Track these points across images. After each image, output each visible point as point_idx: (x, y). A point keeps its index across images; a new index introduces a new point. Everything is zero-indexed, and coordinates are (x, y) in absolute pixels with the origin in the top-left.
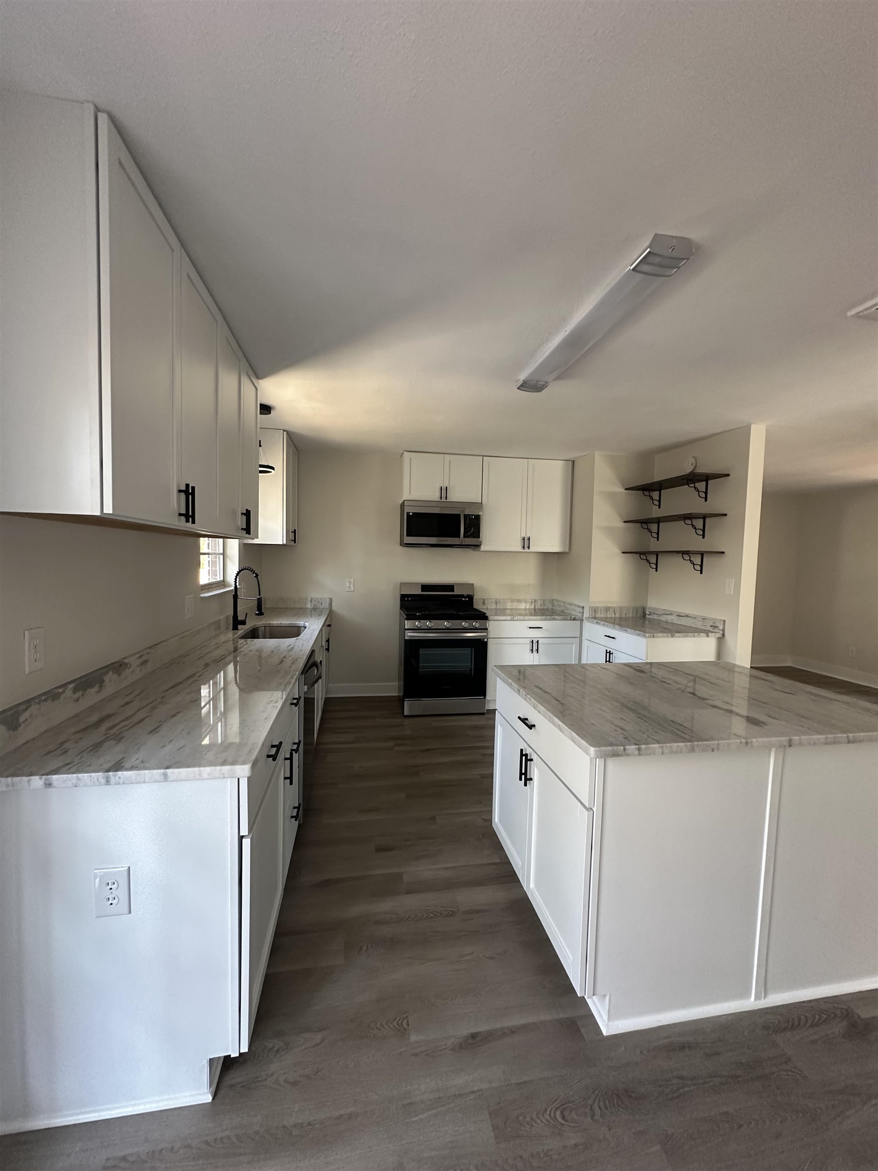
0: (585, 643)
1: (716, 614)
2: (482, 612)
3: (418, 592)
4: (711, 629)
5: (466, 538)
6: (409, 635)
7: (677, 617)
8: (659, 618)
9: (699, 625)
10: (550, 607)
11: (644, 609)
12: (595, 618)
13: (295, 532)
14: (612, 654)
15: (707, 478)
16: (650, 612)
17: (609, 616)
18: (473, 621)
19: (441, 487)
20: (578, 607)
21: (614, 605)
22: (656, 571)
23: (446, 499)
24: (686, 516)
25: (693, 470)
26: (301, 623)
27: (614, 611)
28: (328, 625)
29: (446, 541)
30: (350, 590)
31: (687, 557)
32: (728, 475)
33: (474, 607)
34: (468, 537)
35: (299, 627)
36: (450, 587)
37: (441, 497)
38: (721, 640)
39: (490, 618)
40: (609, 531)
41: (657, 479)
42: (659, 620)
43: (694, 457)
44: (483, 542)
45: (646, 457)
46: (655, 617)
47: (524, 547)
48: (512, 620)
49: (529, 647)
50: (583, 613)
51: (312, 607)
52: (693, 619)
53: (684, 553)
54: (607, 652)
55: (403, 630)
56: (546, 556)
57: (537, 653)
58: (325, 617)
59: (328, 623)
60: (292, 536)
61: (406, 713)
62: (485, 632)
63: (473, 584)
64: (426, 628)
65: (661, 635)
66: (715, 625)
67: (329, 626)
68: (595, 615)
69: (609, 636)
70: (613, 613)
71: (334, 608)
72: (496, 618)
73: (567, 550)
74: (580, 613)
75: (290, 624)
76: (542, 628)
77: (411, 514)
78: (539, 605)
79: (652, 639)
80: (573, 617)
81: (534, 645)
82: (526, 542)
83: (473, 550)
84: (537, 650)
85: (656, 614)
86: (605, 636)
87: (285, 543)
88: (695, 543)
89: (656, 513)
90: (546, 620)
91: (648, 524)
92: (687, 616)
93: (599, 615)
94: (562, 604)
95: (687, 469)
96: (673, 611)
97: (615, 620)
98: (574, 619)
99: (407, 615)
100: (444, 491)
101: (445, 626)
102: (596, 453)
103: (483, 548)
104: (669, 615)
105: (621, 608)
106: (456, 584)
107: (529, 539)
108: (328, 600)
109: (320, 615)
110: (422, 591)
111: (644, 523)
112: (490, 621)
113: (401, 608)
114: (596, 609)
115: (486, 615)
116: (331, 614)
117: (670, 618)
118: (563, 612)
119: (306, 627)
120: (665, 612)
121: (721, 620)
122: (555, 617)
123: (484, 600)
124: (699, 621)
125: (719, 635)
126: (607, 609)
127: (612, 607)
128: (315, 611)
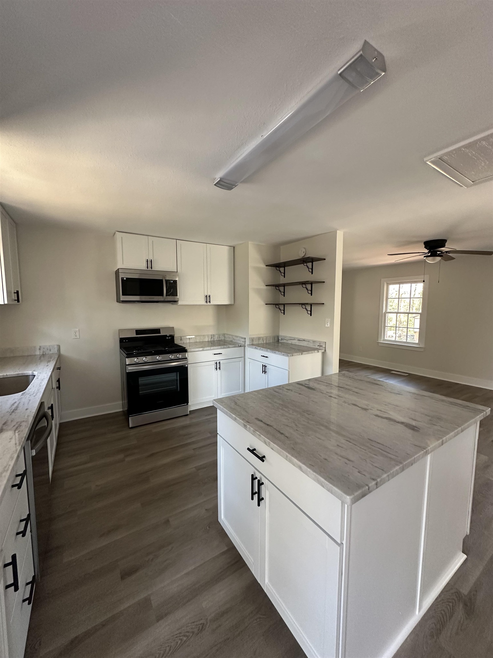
0: (247, 361)
1: (320, 338)
2: (182, 347)
3: (134, 335)
4: (318, 347)
5: (168, 296)
6: (130, 369)
7: (298, 341)
8: (287, 342)
9: (311, 345)
10: (223, 339)
11: (278, 337)
12: (253, 345)
13: (17, 292)
14: (266, 367)
15: (312, 260)
16: (281, 339)
17: (260, 343)
18: (177, 354)
19: (147, 260)
20: (242, 338)
21: (262, 336)
22: (284, 314)
23: (152, 269)
24: (303, 283)
25: (304, 256)
26: (29, 372)
27: (263, 340)
28: (57, 368)
29: (153, 298)
30: (76, 337)
31: (304, 307)
32: (325, 259)
33: (175, 343)
34: (169, 295)
35: (27, 376)
36: (157, 331)
37: (148, 267)
38: (324, 354)
39: (188, 350)
40: (258, 291)
41: (282, 261)
42: (288, 343)
43: (305, 248)
44: (180, 299)
45: (277, 247)
46: (285, 341)
47: (207, 302)
48: (203, 350)
49: (214, 367)
50: (245, 342)
51: (41, 354)
52: (308, 342)
53: (302, 304)
54: (263, 366)
55: (124, 366)
56: (219, 307)
57: (220, 370)
58: (55, 363)
59: (57, 366)
60: (15, 297)
61: (131, 426)
62: (186, 361)
63: (173, 327)
64: (143, 362)
65: (296, 354)
66: (320, 345)
67: (59, 369)
68: (253, 343)
69: (263, 356)
70: (262, 341)
71: (62, 352)
72: (193, 350)
73: (233, 303)
74: (243, 342)
75: (18, 374)
76: (222, 354)
77: (125, 279)
78: (216, 338)
79: (292, 357)
80: (240, 345)
81: (217, 365)
82: (208, 298)
83: (172, 304)
84: (220, 368)
85: (286, 340)
86: (261, 356)
87: (6, 302)
88: (307, 298)
89: (282, 280)
90: (224, 348)
91: (279, 287)
92: (304, 340)
93: (255, 343)
94: (231, 337)
95: (301, 255)
96: (295, 338)
97: (263, 345)
98: (240, 346)
99: (127, 354)
100: (150, 263)
101: (157, 360)
102: (250, 242)
103: (180, 303)
104: (294, 340)
105: (266, 337)
106: (161, 328)
107: (210, 297)
108: (56, 347)
109: (49, 361)
110: (136, 335)
111: (277, 286)
112: (188, 352)
113: (121, 348)
114: (253, 339)
115: (186, 349)
116: (60, 357)
117: (294, 342)
118: (232, 341)
119: (35, 376)
120: (291, 338)
121: (324, 342)
122: (229, 346)
123: (181, 337)
124: (311, 343)
125: (323, 351)
126: (259, 338)
127: (261, 337)
128: (44, 357)
